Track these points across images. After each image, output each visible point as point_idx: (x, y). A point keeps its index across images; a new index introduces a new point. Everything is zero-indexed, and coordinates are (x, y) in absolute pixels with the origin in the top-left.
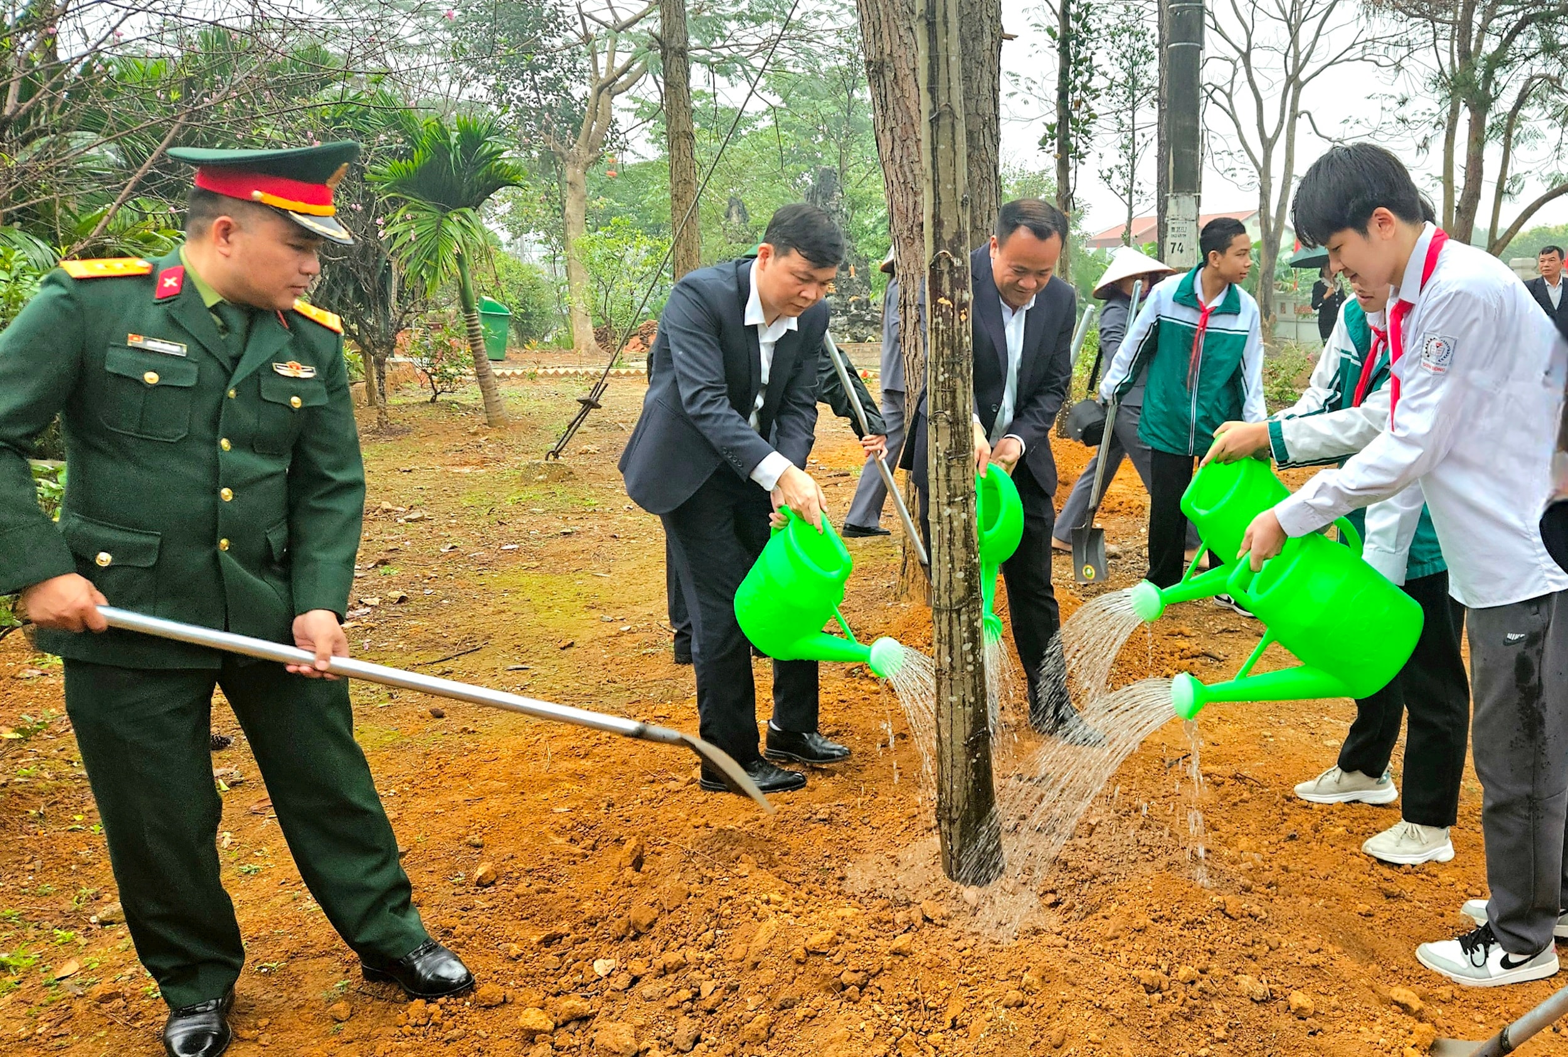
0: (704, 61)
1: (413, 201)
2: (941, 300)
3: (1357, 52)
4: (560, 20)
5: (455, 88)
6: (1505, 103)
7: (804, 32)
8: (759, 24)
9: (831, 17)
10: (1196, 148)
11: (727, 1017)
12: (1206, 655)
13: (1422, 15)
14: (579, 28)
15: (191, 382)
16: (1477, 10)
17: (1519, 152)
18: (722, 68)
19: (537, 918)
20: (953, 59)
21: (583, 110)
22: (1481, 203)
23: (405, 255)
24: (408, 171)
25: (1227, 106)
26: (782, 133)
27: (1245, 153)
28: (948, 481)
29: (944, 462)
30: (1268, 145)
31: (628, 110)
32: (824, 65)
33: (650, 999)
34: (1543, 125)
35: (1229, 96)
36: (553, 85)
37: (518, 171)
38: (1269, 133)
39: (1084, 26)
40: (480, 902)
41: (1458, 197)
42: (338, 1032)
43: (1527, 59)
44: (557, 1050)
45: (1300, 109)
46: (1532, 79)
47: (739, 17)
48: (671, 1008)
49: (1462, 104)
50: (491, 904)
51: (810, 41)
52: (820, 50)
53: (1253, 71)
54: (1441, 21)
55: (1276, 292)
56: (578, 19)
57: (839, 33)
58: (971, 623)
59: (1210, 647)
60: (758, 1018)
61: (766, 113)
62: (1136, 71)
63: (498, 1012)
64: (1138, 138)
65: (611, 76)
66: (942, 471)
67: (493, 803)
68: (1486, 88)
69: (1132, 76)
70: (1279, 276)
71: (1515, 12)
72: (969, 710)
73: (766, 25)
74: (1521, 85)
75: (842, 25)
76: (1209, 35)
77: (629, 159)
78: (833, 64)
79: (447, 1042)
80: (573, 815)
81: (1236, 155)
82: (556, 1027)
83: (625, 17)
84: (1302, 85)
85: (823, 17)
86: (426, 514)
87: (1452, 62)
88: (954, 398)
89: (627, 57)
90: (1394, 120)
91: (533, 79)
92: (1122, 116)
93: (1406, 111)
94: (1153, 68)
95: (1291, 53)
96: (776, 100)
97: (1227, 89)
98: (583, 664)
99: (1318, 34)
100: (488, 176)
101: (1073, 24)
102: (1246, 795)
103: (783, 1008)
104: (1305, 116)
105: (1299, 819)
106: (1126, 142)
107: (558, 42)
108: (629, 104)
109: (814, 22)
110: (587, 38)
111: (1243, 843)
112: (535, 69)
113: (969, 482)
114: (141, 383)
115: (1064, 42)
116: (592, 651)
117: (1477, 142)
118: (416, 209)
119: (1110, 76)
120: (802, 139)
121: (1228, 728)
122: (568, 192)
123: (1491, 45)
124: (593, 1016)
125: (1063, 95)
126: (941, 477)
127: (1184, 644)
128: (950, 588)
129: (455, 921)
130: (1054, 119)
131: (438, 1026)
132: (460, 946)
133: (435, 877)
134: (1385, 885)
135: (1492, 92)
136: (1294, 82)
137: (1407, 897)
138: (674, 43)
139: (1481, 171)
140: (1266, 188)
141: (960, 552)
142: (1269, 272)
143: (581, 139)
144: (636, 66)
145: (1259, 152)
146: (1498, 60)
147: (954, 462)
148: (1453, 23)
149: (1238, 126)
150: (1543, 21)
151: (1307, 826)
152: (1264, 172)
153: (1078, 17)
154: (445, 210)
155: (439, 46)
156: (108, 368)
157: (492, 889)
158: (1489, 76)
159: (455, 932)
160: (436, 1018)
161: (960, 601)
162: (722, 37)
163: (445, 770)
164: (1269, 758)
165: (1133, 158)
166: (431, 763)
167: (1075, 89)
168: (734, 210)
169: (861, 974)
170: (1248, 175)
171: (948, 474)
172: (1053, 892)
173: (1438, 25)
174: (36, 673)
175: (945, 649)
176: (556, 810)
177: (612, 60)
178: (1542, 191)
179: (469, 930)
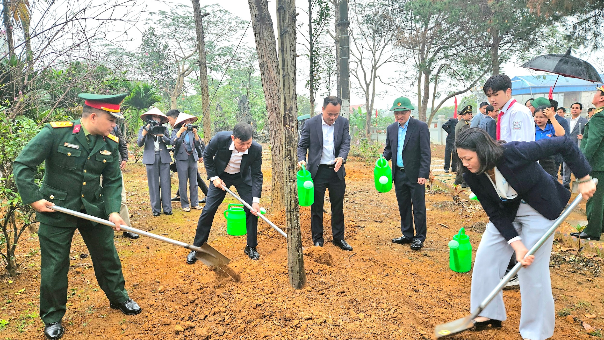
0: (209, 67)
1: (131, 107)
2: (287, 126)
3: (392, 59)
4: (169, 57)
5: (140, 76)
6: (435, 72)
7: (237, 58)
8: (224, 56)
9: (244, 54)
10: (348, 86)
11: (232, 326)
12: (359, 226)
13: (410, 48)
14: (174, 59)
15: (79, 156)
16: (426, 46)
17: (439, 86)
18: (214, 69)
19: (177, 301)
20: (288, 60)
21: (175, 81)
22: (429, 100)
23: (128, 122)
24: (129, 99)
25: (356, 75)
26: (231, 86)
27: (361, 88)
28: (289, 175)
29: (288, 170)
30: (368, 85)
31: (188, 81)
32: (242, 67)
33: (211, 321)
34: (445, 78)
35: (356, 72)
36: (167, 75)
37: (159, 98)
38: (368, 82)
39: (317, 53)
40: (160, 297)
41: (422, 98)
42: (124, 333)
43: (441, 59)
44: (185, 336)
45: (376, 75)
46: (442, 65)
47: (219, 54)
48: (216, 324)
49: (422, 73)
50: (163, 298)
51: (238, 60)
52: (241, 63)
53: (363, 65)
54: (416, 50)
55: (371, 127)
56: (174, 56)
57: (246, 58)
58: (296, 215)
59: (359, 224)
60: (241, 326)
61: (226, 81)
62: (330, 66)
63: (168, 326)
64: (331, 84)
65: (183, 72)
66: (288, 173)
67: (162, 270)
68: (429, 68)
69: (329, 67)
70: (372, 122)
71: (436, 47)
72: (296, 239)
73: (226, 57)
74: (439, 66)
75: (247, 56)
76: (351, 55)
77: (188, 95)
78: (245, 67)
79: (154, 335)
80: (184, 273)
81: (359, 89)
82: (185, 330)
83: (187, 55)
84: (377, 68)
85: (242, 54)
86: (136, 193)
87: (419, 61)
88: (290, 152)
89: (188, 66)
90: (404, 77)
91: (161, 73)
92: (326, 78)
93: (407, 75)
94: (335, 65)
95: (373, 60)
96: (229, 77)
97: (356, 70)
98: (183, 232)
99: (381, 54)
100: (151, 100)
101: (313, 53)
102: (373, 264)
103: (248, 323)
104: (378, 77)
105: (388, 270)
106: (328, 86)
107: (168, 62)
108: (188, 79)
109: (239, 55)
110: (177, 62)
111: (373, 277)
112: (162, 70)
113: (295, 176)
114: (66, 155)
115: (311, 58)
116: (186, 229)
117: (427, 83)
118: (131, 109)
119: (323, 68)
120: (236, 88)
121: (366, 246)
122: (172, 104)
123: (430, 56)
124: (195, 327)
125: (311, 73)
126: (287, 174)
127: (352, 223)
128: (291, 205)
129: (154, 302)
130: (309, 79)
131: (151, 330)
132: (156, 309)
133: (147, 291)
134: (414, 288)
135: (431, 69)
136: (374, 68)
137: (421, 291)
138: (203, 61)
139: (429, 91)
140: (368, 97)
141: (293, 195)
142: (369, 121)
143: (175, 89)
144: (190, 69)
145: (365, 87)
146: (432, 60)
147: (291, 170)
148: (419, 50)
149: (359, 80)
150: (445, 48)
151: (391, 272)
152: (367, 93)
153: (315, 51)
154: (140, 109)
155: (135, 65)
156: (58, 151)
157: (163, 293)
158: (430, 64)
159: (154, 305)
160: (151, 328)
161: (293, 209)
162: (214, 60)
163: (148, 262)
164: (379, 254)
165: (330, 90)
166: (143, 260)
167: (314, 71)
168: (218, 108)
169: (270, 313)
170: (362, 94)
171: (289, 174)
172: (321, 290)
173: (415, 51)
174: (32, 238)
175: (289, 222)
176: (179, 272)
177: (183, 67)
178: (446, 96)
179: (158, 304)
